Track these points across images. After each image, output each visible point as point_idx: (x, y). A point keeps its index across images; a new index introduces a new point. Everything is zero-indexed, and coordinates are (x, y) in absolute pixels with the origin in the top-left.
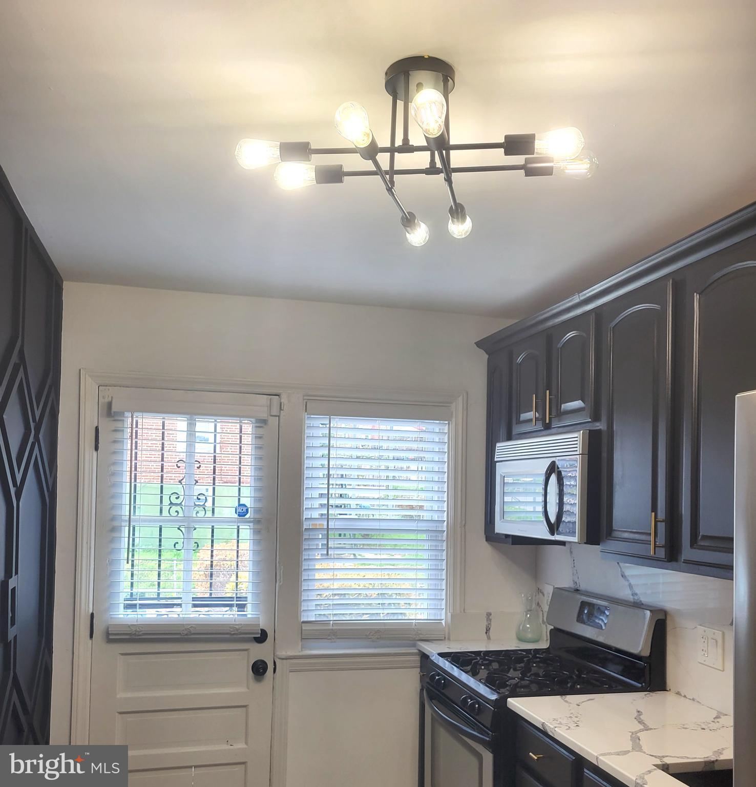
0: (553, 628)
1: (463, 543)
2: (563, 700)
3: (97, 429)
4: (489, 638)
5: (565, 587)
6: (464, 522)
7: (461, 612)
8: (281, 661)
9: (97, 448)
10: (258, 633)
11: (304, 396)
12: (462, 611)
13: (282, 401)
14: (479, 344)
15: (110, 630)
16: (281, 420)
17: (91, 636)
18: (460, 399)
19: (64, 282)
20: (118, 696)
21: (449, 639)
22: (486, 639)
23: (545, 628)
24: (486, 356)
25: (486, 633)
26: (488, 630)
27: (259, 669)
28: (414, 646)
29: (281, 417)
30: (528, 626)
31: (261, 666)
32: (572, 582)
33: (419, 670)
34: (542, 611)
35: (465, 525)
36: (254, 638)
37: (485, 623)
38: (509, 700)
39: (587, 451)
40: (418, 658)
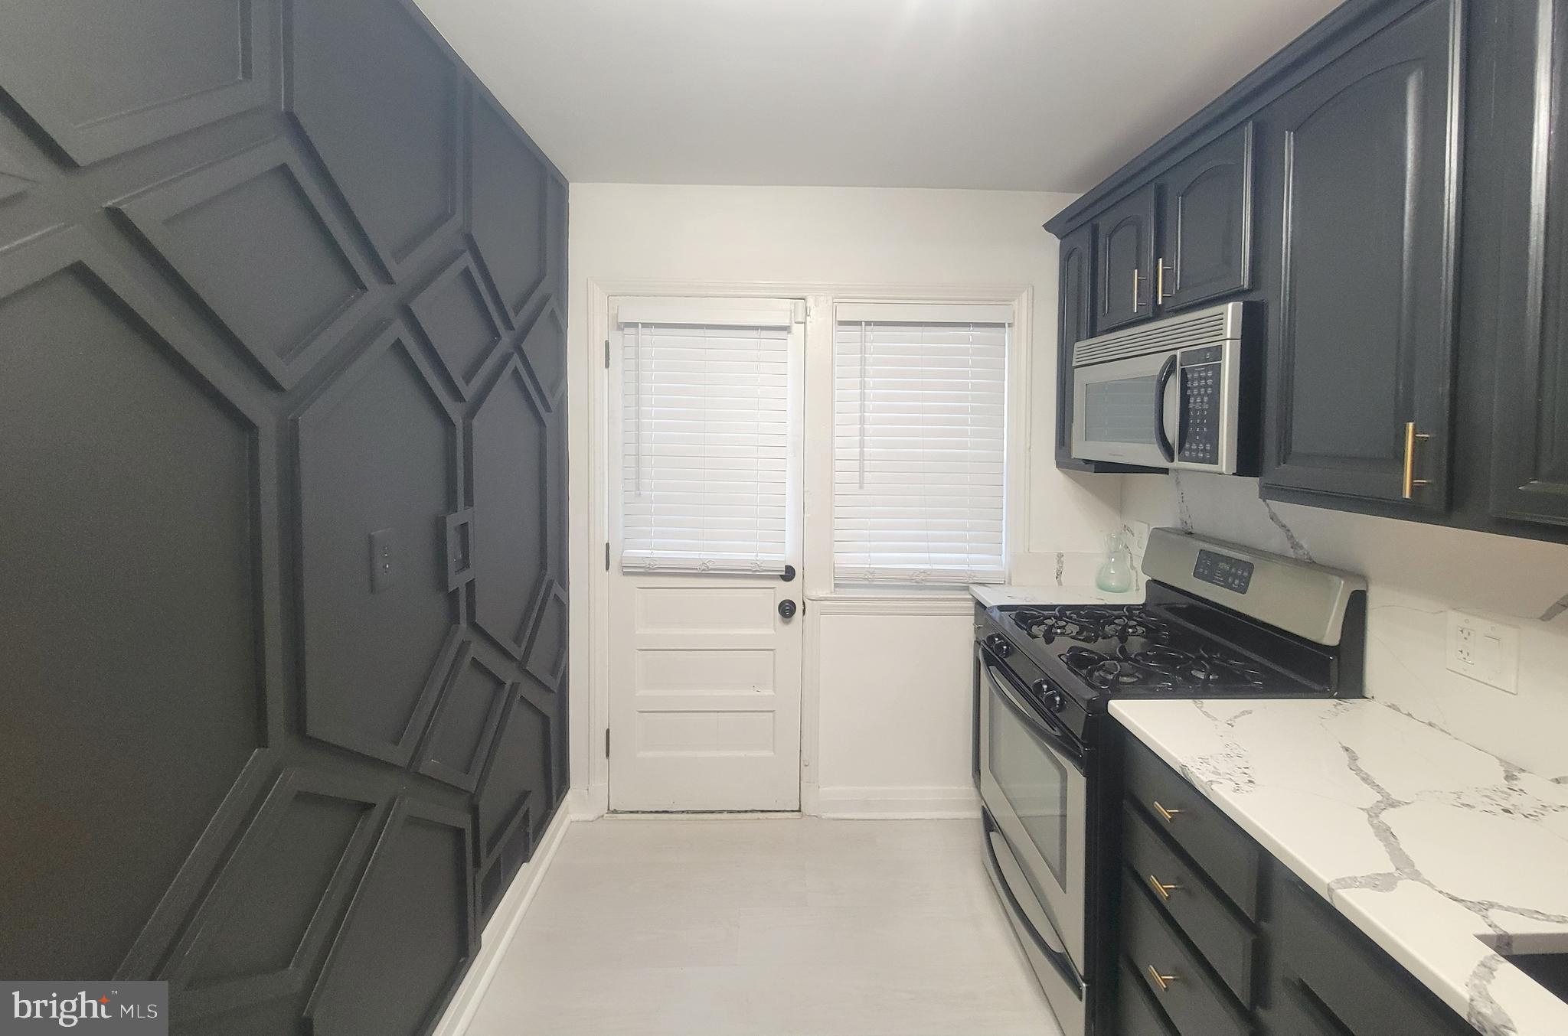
0: (1150, 578)
1: (1028, 469)
2: (1200, 708)
3: (607, 344)
4: (1060, 583)
5: (1168, 528)
6: (1028, 445)
7: (1025, 552)
8: (811, 602)
9: (607, 365)
10: (782, 571)
11: (833, 299)
12: (1027, 551)
13: (808, 305)
14: (1048, 227)
15: (623, 562)
16: (808, 328)
17: (607, 568)
18: (1024, 295)
19: (570, 184)
20: (637, 632)
21: (1010, 583)
22: (1057, 584)
23: (1135, 574)
24: (1058, 242)
25: (1057, 578)
26: (1059, 575)
27: (787, 610)
28: (967, 589)
29: (808, 323)
30: (1112, 572)
31: (788, 608)
32: (1180, 522)
33: (973, 617)
34: (1130, 553)
35: (1030, 448)
36: (781, 575)
37: (1055, 566)
38: (1112, 703)
39: (1240, 333)
40: (972, 604)
